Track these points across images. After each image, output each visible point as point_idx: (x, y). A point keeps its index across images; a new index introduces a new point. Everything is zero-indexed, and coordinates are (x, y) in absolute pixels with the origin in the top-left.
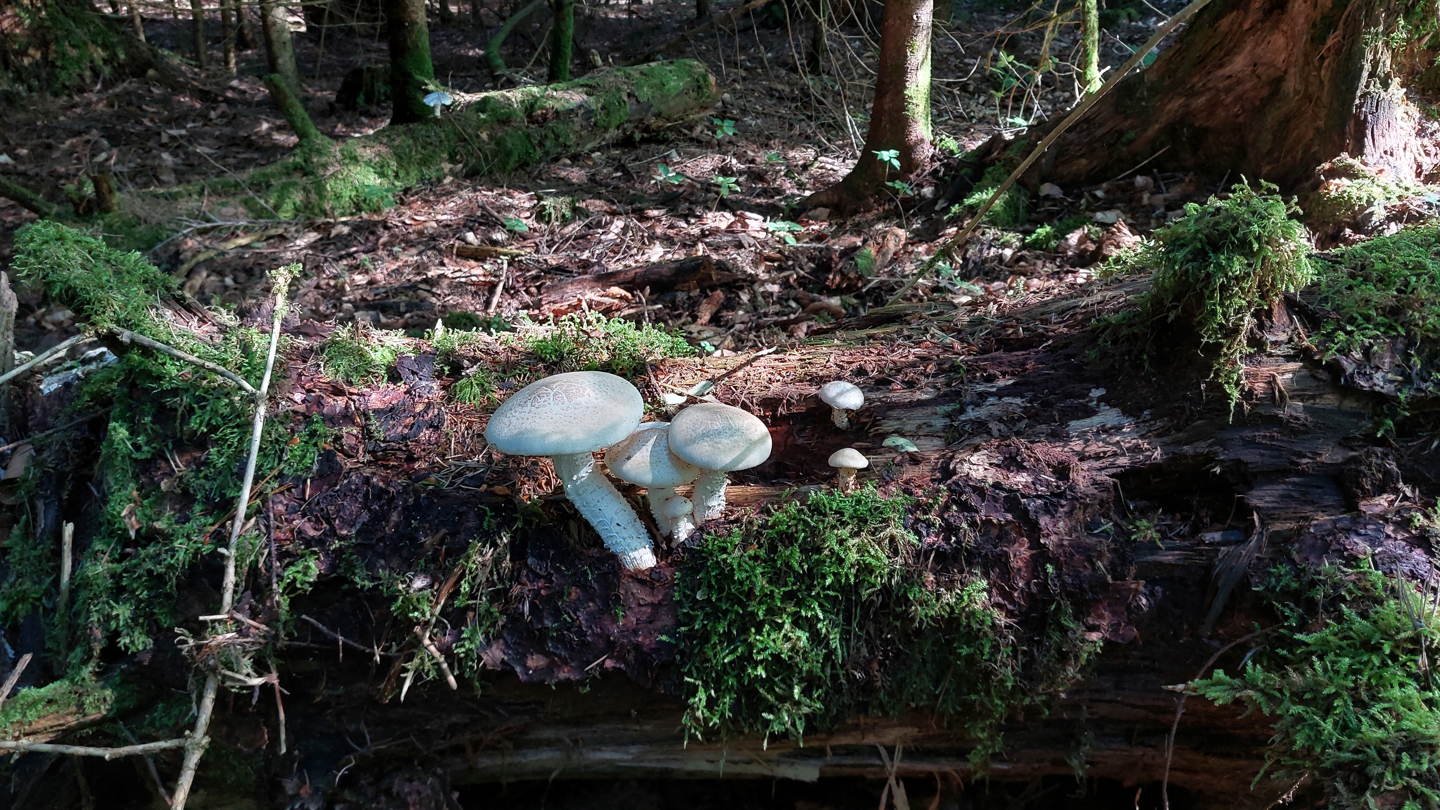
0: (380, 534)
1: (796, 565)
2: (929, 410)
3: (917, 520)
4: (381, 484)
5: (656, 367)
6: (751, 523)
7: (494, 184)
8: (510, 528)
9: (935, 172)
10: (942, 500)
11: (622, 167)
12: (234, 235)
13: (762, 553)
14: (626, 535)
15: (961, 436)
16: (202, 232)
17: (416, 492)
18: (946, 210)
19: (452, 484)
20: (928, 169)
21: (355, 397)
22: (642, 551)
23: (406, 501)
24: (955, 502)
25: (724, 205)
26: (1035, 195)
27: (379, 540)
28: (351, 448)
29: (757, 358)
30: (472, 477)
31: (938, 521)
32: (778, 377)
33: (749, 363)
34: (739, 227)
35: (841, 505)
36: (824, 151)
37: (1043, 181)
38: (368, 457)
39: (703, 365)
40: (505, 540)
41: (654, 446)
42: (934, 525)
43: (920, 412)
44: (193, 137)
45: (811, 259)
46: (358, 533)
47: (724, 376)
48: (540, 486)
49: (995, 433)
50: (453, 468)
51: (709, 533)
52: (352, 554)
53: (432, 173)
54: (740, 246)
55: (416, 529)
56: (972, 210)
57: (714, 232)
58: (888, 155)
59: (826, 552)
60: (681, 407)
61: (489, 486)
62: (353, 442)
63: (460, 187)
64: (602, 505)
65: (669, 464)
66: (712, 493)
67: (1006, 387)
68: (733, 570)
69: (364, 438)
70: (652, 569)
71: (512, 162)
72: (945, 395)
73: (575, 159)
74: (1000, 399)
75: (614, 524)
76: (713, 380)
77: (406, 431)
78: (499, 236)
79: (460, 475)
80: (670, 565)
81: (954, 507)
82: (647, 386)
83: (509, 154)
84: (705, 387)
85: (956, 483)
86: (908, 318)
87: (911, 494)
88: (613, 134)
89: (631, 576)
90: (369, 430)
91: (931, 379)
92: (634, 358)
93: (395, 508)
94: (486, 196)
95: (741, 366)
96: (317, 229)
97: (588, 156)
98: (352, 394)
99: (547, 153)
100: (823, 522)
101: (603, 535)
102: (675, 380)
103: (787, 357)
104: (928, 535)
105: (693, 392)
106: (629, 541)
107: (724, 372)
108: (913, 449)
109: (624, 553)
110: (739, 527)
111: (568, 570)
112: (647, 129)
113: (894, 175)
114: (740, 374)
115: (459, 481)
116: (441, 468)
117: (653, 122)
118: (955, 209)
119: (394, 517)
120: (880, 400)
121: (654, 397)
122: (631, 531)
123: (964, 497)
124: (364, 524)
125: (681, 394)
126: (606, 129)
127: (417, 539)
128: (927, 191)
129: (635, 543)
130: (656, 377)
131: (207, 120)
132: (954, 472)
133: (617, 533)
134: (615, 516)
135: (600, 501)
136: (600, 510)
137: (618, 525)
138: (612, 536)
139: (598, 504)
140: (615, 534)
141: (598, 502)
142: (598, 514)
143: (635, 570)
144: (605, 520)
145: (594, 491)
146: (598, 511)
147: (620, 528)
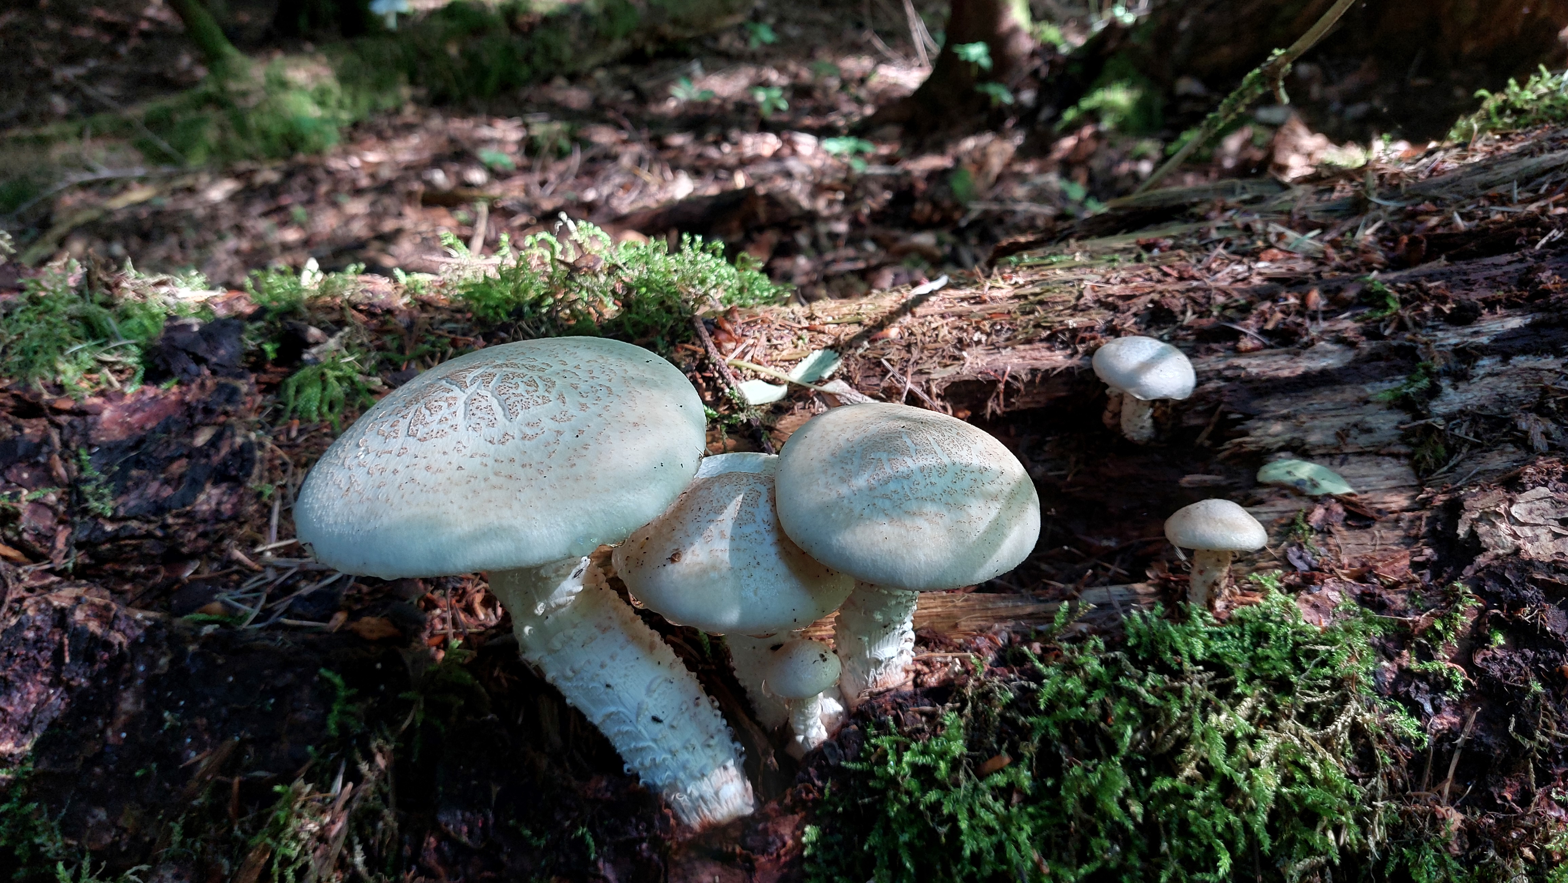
0: (92, 748)
1: (1115, 810)
2: (1349, 393)
3: (1405, 674)
4: (94, 626)
5: (715, 326)
6: (986, 696)
7: (467, 112)
8: (394, 724)
9: (1035, 73)
10: (1464, 621)
11: (632, 87)
12: (125, 187)
13: (1025, 777)
14: (676, 744)
15: (1452, 451)
16: (85, 186)
17: (176, 641)
18: (1057, 117)
19: (265, 614)
20: (1027, 68)
21: (63, 419)
22: (718, 775)
23: (152, 664)
24: (1499, 624)
25: (764, 127)
26: (1170, 93)
27: (89, 763)
28: (40, 536)
29: (921, 299)
30: (313, 596)
31: (1460, 676)
32: (977, 336)
33: (908, 308)
34: (787, 151)
35: (1217, 646)
36: (881, 60)
37: (1180, 72)
38: (78, 557)
39: (811, 317)
40: (381, 761)
41: (739, 522)
42: (1449, 684)
43: (1323, 399)
44: (93, 77)
45: (886, 187)
46: (38, 747)
47: (859, 338)
48: (469, 610)
49: (1540, 442)
50: (270, 575)
51: (882, 728)
52: (25, 800)
53: (388, 102)
54: (788, 175)
55: (176, 733)
56: (1094, 115)
57: (756, 159)
58: (976, 52)
59: (1189, 770)
60: (778, 409)
61: (354, 616)
62: (46, 522)
63: (426, 117)
64: (612, 674)
65: (781, 568)
66: (887, 627)
67: (1515, 334)
68: (956, 831)
69: (70, 511)
71: (492, 83)
72: (1374, 357)
73: (573, 78)
74: (1506, 358)
75: (645, 719)
76: (837, 348)
77: (167, 492)
78: (477, 176)
79: (286, 589)
80: (789, 809)
81: (1500, 639)
82: (702, 367)
83: (485, 73)
84: (822, 363)
85: (1490, 572)
86: (1198, 210)
87: (1381, 607)
88: (619, 46)
89: (694, 843)
90: (80, 494)
91: (1324, 325)
92: (669, 310)
93: (129, 682)
94: (460, 126)
95: (892, 316)
96: (237, 176)
97: (589, 75)
98: (60, 412)
99: (535, 72)
100: (1179, 693)
101: (621, 747)
102: (758, 352)
103: (986, 293)
104: (1437, 710)
105: (797, 374)
106: (684, 756)
107: (856, 329)
108: (1343, 489)
109: (673, 788)
110: (960, 711)
111: (537, 833)
112: (661, 39)
113: (984, 76)
114: (893, 332)
115: (282, 605)
116: (246, 573)
117: (668, 30)
118: (1070, 115)
119: (128, 703)
120: (1219, 374)
121: (717, 390)
122: (690, 732)
123: (1525, 614)
124: (53, 724)
125: (774, 382)
126: (609, 39)
127: (179, 757)
128: (1027, 96)
129: (698, 759)
130: (718, 346)
131: (113, 55)
132: (1474, 545)
133: (655, 741)
134: (647, 700)
135: (608, 661)
136: (608, 686)
137: (656, 720)
138: (642, 749)
139: (601, 672)
140: (651, 744)
141: (602, 666)
142: (603, 697)
143: (703, 827)
144: (622, 709)
145: (592, 639)
146: (603, 689)
147: (660, 726)
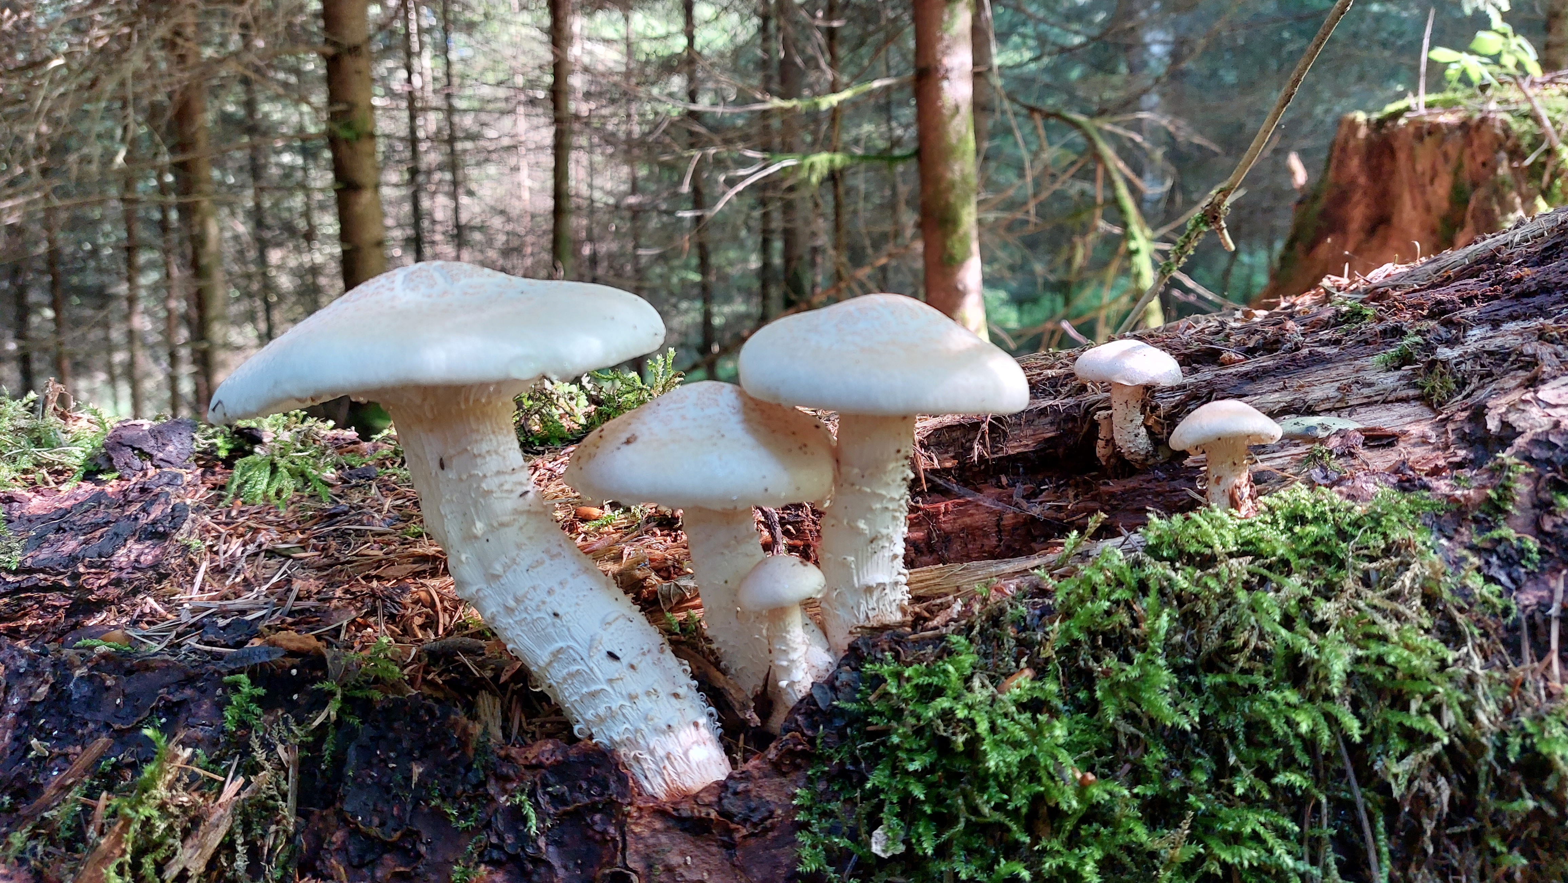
14: (636, 689)
15: (1462, 384)
22: (687, 732)
31: (1532, 544)
64: (562, 602)
66: (874, 543)
70: (722, 786)
74: (1495, 327)
75: (600, 656)
80: (777, 768)
85: (1534, 445)
89: (660, 812)
106: (644, 703)
109: (632, 743)
122: (650, 676)
129: (665, 709)
133: (610, 681)
134: (601, 632)
135: (557, 588)
136: (556, 615)
137: (612, 656)
138: (593, 695)
139: (548, 599)
140: (605, 687)
141: (550, 592)
142: (550, 630)
143: (670, 794)
144: (572, 643)
145: (540, 563)
146: (549, 619)
147: (616, 664)
